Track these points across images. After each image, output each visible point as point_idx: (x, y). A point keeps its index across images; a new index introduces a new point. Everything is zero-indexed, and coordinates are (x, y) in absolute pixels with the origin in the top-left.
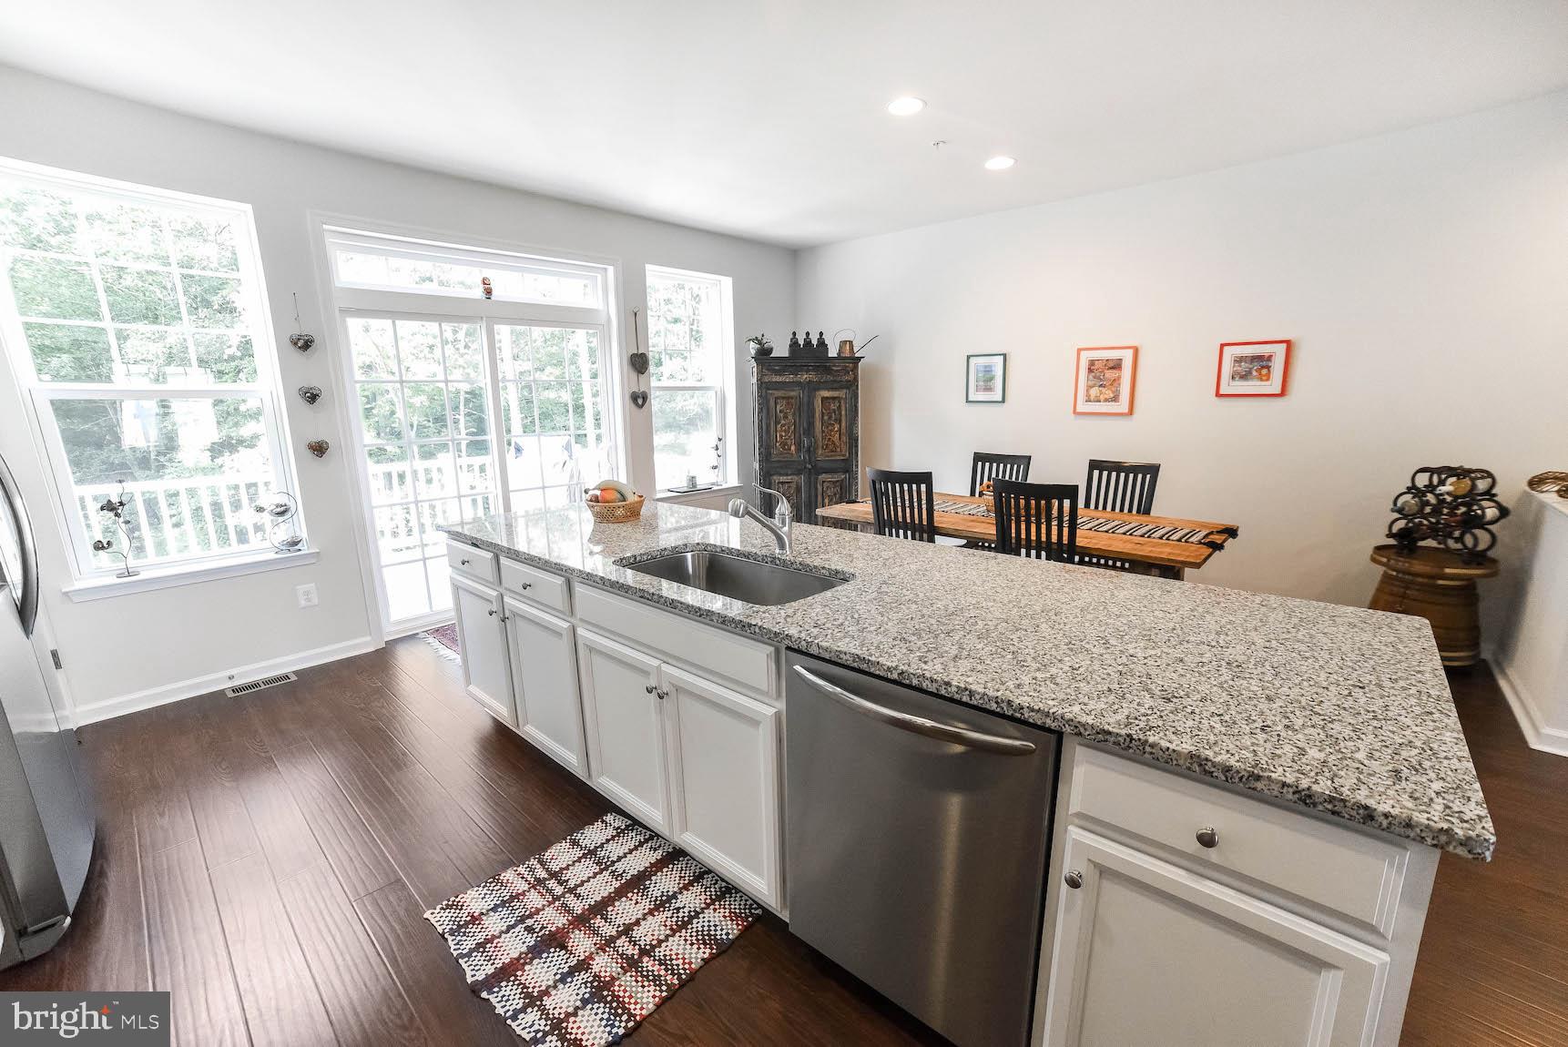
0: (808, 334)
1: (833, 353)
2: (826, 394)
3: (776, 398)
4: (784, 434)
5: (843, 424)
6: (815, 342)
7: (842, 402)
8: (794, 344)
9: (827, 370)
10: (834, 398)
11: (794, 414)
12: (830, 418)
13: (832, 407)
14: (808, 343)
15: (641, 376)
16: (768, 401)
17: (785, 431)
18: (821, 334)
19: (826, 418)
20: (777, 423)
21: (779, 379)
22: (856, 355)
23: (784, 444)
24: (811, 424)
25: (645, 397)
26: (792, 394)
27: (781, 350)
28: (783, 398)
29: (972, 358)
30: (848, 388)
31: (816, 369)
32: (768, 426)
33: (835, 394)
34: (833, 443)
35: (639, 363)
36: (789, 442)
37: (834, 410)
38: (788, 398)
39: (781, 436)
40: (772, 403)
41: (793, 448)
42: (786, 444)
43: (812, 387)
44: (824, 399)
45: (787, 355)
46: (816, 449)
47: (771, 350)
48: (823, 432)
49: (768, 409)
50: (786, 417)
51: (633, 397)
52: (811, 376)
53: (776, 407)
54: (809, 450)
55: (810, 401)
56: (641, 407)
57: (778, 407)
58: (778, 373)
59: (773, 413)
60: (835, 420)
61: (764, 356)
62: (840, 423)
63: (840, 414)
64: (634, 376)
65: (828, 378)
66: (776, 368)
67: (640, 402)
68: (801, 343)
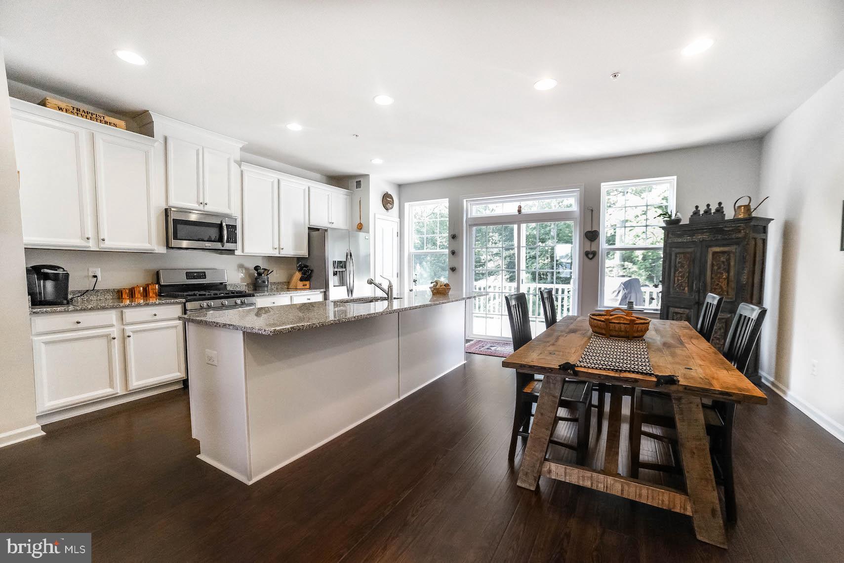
0: (708, 205)
1: (729, 214)
2: (718, 249)
3: (676, 254)
4: (680, 278)
5: (732, 274)
7: (732, 255)
8: (696, 213)
9: (721, 231)
10: (723, 253)
11: (689, 266)
12: (719, 268)
13: (722, 259)
14: (707, 212)
15: (593, 244)
16: (671, 255)
17: (681, 277)
19: (716, 268)
20: (675, 271)
21: (680, 240)
22: (754, 215)
24: (703, 272)
25: (594, 254)
26: (689, 250)
28: (681, 253)
30: (737, 244)
31: (711, 230)
32: (670, 273)
33: (726, 249)
34: (721, 287)
35: (592, 236)
36: (684, 284)
37: (723, 262)
38: (686, 253)
39: (678, 280)
40: (673, 257)
41: (686, 289)
42: (681, 285)
43: (706, 245)
44: (714, 253)
45: (689, 223)
46: (705, 290)
47: (678, 221)
48: (712, 278)
49: (670, 262)
50: (682, 266)
51: (587, 254)
52: (705, 236)
53: (676, 259)
54: (698, 292)
55: (704, 255)
56: (591, 259)
57: (678, 260)
58: (680, 236)
59: (673, 264)
60: (724, 269)
61: (672, 226)
62: (728, 272)
63: (729, 264)
64: (588, 243)
65: (720, 237)
66: (679, 233)
67: (591, 256)
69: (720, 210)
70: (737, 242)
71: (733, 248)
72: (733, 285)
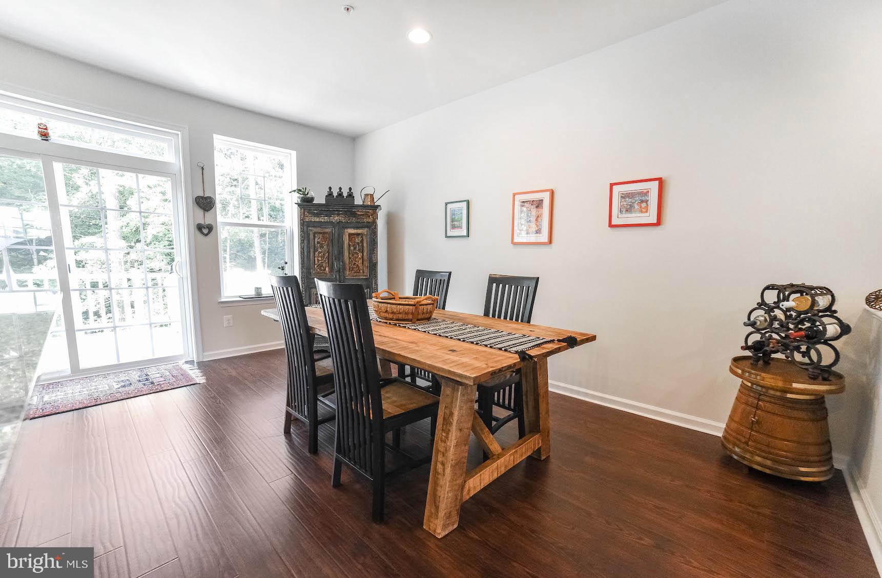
0: (340, 189)
1: (358, 201)
2: (352, 231)
3: (315, 233)
4: (320, 259)
5: (365, 254)
6: (345, 194)
7: (364, 237)
8: (330, 194)
9: (354, 214)
10: (358, 234)
11: (328, 245)
12: (355, 248)
13: (357, 241)
14: (340, 194)
15: (207, 214)
16: (308, 235)
17: (321, 257)
18: (350, 189)
19: (352, 248)
20: (315, 251)
21: (317, 219)
22: (375, 204)
23: (320, 266)
24: (341, 252)
25: (210, 228)
26: (327, 230)
27: (320, 199)
28: (320, 233)
29: (448, 205)
30: (368, 227)
31: (345, 213)
32: (309, 252)
33: (359, 231)
34: (358, 266)
35: (205, 203)
36: (324, 265)
37: (358, 243)
38: (324, 233)
39: (318, 260)
40: (311, 237)
41: (327, 269)
42: (322, 266)
43: (342, 226)
44: (350, 235)
45: (324, 203)
46: (344, 269)
47: (312, 199)
48: (350, 258)
49: (309, 241)
50: (322, 247)
51: (200, 228)
52: (342, 218)
53: (314, 239)
54: (339, 271)
55: (340, 236)
56: (207, 235)
57: (316, 239)
58: (316, 215)
59: (312, 243)
60: (359, 250)
61: (306, 203)
62: (361, 252)
63: (363, 246)
64: (200, 212)
65: (354, 220)
66: (315, 212)
67: (205, 231)
68: (335, 194)
69: (351, 195)
71: (363, 231)
72: (366, 264)
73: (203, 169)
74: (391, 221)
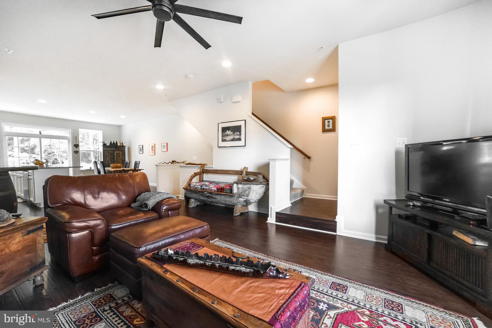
0: (114, 141)
1: (119, 144)
2: (117, 152)
3: (106, 153)
5: (121, 158)
6: (115, 143)
9: (118, 148)
10: (118, 153)
11: (110, 156)
14: (114, 143)
15: (77, 148)
18: (117, 141)
19: (117, 156)
22: (124, 145)
23: (108, 161)
24: (114, 157)
25: (78, 152)
26: (110, 152)
27: (108, 144)
28: (108, 153)
31: (115, 148)
32: (105, 158)
33: (119, 152)
34: (118, 161)
35: (77, 146)
37: (119, 155)
41: (110, 162)
43: (114, 151)
44: (116, 153)
46: (115, 162)
47: (106, 144)
50: (108, 156)
51: (75, 152)
52: (114, 149)
54: (113, 162)
55: (114, 153)
58: (107, 148)
59: (106, 155)
61: (104, 145)
62: (120, 157)
64: (75, 148)
67: (76, 153)
68: (112, 143)
69: (117, 143)
70: (121, 151)
71: (120, 152)
72: (121, 160)
73: (76, 137)
74: (129, 149)
